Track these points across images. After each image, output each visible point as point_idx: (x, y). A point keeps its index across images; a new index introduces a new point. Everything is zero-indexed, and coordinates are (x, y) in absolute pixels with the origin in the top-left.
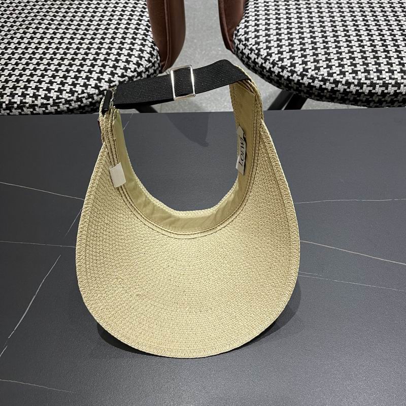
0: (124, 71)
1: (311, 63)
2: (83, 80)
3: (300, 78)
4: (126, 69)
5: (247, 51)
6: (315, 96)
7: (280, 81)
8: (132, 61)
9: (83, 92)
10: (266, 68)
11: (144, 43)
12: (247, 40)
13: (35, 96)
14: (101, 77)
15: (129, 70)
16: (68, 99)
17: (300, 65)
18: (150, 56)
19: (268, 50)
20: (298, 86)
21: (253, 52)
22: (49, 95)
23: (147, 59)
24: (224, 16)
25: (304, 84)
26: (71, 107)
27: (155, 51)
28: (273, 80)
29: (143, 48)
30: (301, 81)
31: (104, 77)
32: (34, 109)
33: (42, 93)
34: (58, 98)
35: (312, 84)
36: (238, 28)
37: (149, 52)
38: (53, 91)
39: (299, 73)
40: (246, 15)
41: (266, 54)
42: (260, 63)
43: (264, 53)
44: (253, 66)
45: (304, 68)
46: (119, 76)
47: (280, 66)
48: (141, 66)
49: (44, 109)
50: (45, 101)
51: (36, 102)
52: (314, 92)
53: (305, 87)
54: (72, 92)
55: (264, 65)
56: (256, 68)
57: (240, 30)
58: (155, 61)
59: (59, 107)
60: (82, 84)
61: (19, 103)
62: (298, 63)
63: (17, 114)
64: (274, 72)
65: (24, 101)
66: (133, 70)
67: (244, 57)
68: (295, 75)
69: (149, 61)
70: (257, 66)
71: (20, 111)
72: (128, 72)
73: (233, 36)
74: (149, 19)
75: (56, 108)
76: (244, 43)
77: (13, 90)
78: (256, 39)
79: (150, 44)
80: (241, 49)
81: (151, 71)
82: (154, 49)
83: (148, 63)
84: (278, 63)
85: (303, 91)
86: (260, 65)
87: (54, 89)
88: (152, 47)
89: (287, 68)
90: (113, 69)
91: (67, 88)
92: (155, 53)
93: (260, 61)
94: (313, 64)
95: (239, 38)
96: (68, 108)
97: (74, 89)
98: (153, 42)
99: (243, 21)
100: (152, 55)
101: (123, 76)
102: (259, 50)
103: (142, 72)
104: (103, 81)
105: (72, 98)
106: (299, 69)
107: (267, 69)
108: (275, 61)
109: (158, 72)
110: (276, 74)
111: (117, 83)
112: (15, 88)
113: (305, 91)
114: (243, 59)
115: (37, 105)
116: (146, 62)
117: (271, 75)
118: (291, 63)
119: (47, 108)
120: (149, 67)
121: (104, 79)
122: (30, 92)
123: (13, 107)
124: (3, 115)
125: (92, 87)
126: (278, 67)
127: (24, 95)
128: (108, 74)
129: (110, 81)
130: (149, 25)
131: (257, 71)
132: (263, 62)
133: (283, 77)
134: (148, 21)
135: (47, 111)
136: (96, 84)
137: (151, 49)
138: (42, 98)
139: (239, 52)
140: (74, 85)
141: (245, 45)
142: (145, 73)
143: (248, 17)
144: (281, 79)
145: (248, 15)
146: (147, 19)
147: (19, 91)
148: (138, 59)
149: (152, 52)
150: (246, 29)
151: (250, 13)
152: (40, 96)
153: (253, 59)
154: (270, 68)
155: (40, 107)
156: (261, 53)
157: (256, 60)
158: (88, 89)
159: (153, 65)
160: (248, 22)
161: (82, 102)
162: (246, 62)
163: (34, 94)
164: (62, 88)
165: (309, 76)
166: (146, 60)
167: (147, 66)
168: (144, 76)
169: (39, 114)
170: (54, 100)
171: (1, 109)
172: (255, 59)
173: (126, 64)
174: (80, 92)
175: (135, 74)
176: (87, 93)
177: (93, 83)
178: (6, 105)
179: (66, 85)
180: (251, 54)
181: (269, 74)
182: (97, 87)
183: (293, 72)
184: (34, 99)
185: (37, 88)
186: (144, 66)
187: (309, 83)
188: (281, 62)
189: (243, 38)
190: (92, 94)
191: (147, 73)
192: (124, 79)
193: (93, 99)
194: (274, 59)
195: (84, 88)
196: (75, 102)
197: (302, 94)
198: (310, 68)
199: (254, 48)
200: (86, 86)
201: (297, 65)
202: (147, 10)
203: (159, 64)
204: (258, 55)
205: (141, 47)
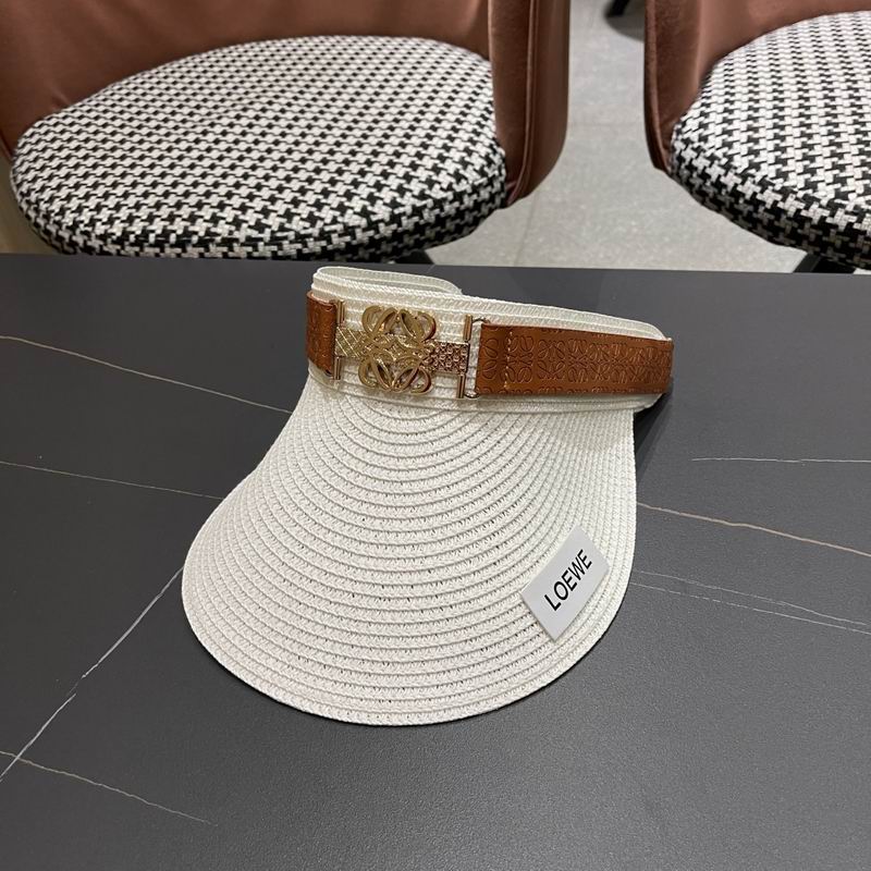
0: (425, 187)
1: (857, 180)
2: (339, 199)
3: (826, 213)
4: (430, 183)
5: (701, 163)
6: (863, 256)
7: (776, 223)
8: (446, 170)
9: (334, 221)
10: (743, 195)
11: (476, 138)
12: (704, 139)
13: (237, 223)
14: (377, 194)
15: (437, 186)
16: (303, 232)
17: (828, 184)
18: (485, 163)
19: (752, 157)
20: (820, 233)
21: (716, 162)
22: (264, 221)
23: (478, 168)
24: (654, 91)
25: (836, 226)
26: (306, 251)
27: (498, 156)
28: (760, 221)
29: (472, 148)
30: (829, 220)
31: (382, 195)
32: (231, 249)
33: (251, 217)
34: (282, 228)
35: (856, 226)
36: (683, 119)
37: (483, 155)
38: (273, 215)
39: (824, 202)
40: (704, 95)
41: (746, 166)
42: (731, 185)
43: (741, 163)
44: (715, 194)
45: (837, 191)
46: (413, 196)
47: (778, 187)
48: (464, 182)
49: (250, 249)
50: (255, 234)
51: (236, 235)
52: (859, 245)
53: (839, 233)
54: (312, 219)
55: (740, 188)
56: (720, 198)
57: (689, 122)
58: (494, 176)
59: (280, 247)
60: (335, 205)
61: (202, 234)
62: (823, 181)
63: (196, 256)
64: (764, 203)
65: (213, 230)
66: (445, 186)
67: (695, 175)
68: (815, 206)
69: (482, 173)
70: (723, 192)
71: (202, 250)
72: (434, 190)
73: (671, 134)
74: (492, 99)
75: (275, 248)
76: (696, 145)
77: (195, 209)
78: (725, 136)
79: (487, 142)
80: (688, 160)
81: (485, 194)
82: (495, 152)
83: (478, 177)
84: (774, 182)
85: (832, 245)
86: (729, 189)
87: (276, 211)
88: (491, 146)
89: (795, 193)
90: (403, 181)
91: (304, 210)
92: (496, 159)
93: (730, 180)
94: (861, 182)
95: (686, 136)
96: (299, 251)
97: (317, 214)
98: (494, 139)
99: (697, 104)
100: (490, 162)
101: (422, 196)
102: (731, 158)
103: (464, 192)
104: (380, 202)
105: (310, 231)
106: (826, 193)
107: (748, 197)
108: (767, 179)
109: (498, 201)
110: (768, 206)
111: (408, 209)
112: (199, 205)
113: (838, 243)
114: (692, 181)
115: (237, 240)
116: (475, 174)
117: (756, 210)
118: (806, 181)
119: (256, 248)
120: (480, 185)
121: (382, 199)
122: (229, 214)
123: (189, 241)
124: (168, 258)
125: (355, 213)
126: (774, 191)
127: (215, 220)
128: (391, 190)
129: (394, 204)
130: (491, 109)
131: (723, 203)
132: (739, 180)
133: (784, 211)
134: (490, 102)
135: (256, 254)
136: (364, 208)
137: (490, 151)
138: (250, 227)
139: (683, 166)
140: (319, 205)
141: (698, 150)
142: (470, 195)
143: (708, 98)
144: (778, 218)
145: (709, 94)
146: (486, 100)
147: (207, 213)
148: (459, 166)
149: (491, 156)
150: (702, 119)
151: (714, 92)
152: (246, 222)
153: (714, 178)
154: (755, 194)
155: (243, 245)
156: (735, 164)
157: (723, 180)
158: (347, 216)
159: (491, 182)
160: (708, 106)
161: (329, 241)
162: (697, 186)
163: (236, 218)
164: (294, 210)
165: (850, 208)
166: (475, 170)
167: (476, 183)
168: (468, 201)
169: (239, 258)
170: (273, 232)
171: (167, 245)
172: (719, 176)
173: (432, 173)
174: (328, 221)
175: (450, 195)
176: (344, 224)
177: (357, 204)
178: (178, 236)
179: (303, 205)
180: (710, 166)
181: (751, 208)
182: (364, 213)
183: (809, 201)
184: (233, 228)
185: (243, 208)
186: (471, 182)
187: (850, 225)
188: (781, 180)
189: (694, 136)
190: (354, 227)
191: (475, 197)
192: (424, 202)
193: (354, 236)
194: (764, 174)
195: (337, 213)
196: (316, 239)
197: (830, 252)
198: (854, 191)
199: (719, 154)
200: (342, 209)
201: (820, 185)
202: (490, 85)
203: (502, 184)
204: (728, 167)
205: (469, 144)
